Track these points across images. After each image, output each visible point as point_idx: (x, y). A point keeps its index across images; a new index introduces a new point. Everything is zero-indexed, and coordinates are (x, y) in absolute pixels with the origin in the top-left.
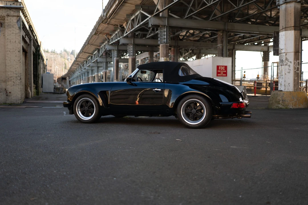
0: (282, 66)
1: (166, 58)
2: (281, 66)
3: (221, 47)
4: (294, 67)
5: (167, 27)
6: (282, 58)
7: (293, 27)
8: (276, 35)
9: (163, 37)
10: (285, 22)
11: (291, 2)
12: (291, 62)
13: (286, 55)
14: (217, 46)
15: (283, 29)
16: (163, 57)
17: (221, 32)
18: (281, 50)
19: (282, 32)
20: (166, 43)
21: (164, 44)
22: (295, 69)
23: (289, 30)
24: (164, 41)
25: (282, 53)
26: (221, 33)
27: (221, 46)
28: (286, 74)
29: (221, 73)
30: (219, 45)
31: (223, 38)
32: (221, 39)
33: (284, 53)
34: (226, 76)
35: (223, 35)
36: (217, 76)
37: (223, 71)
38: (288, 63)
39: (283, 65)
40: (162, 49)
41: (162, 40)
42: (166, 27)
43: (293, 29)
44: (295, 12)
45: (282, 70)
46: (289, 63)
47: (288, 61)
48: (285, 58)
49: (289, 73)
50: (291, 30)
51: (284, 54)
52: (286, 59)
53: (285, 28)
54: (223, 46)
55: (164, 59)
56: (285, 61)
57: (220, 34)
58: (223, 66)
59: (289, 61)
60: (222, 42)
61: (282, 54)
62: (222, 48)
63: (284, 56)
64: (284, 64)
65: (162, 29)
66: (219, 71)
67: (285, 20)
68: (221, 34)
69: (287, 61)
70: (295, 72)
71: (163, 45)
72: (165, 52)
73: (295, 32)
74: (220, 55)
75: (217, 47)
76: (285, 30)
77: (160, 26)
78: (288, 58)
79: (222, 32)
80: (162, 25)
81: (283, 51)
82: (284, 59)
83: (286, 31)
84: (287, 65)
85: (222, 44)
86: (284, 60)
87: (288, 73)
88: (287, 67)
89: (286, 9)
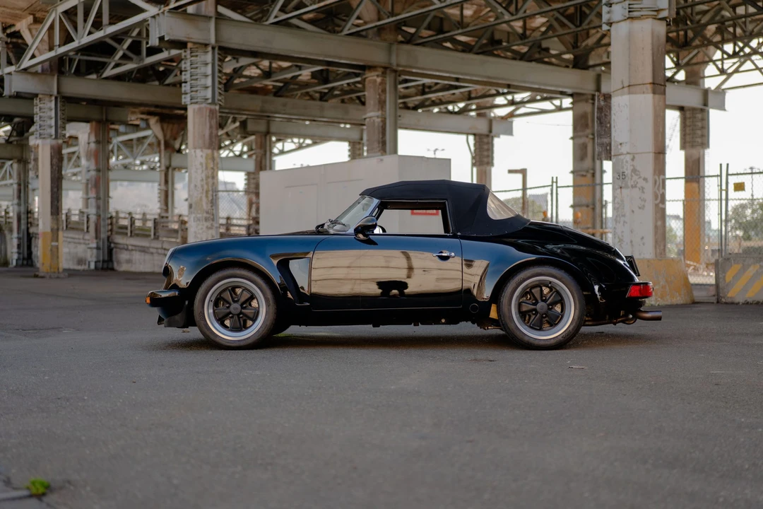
0: (623, 190)
1: (210, 152)
2: (619, 190)
3: (379, 120)
4: (656, 192)
6: (623, 167)
7: (649, 86)
8: (602, 103)
9: (199, 83)
10: (629, 69)
11: (644, 19)
12: (645, 179)
13: (633, 160)
14: (364, 117)
15: (623, 87)
16: (201, 148)
17: (377, 73)
18: (619, 147)
19: (620, 97)
21: (203, 105)
22: (656, 199)
23: (640, 93)
24: (202, 94)
25: (622, 154)
26: (378, 76)
27: (378, 117)
28: (633, 211)
30: (372, 114)
31: (384, 91)
32: (379, 95)
33: (628, 153)
35: (383, 83)
38: (638, 181)
39: (627, 187)
41: (197, 91)
42: (210, 49)
43: (650, 90)
44: (653, 44)
45: (622, 201)
46: (641, 183)
47: (637, 175)
48: (632, 167)
49: (642, 208)
50: (644, 93)
51: (628, 158)
52: (634, 171)
53: (629, 86)
54: (385, 118)
55: (204, 155)
56: (632, 176)
57: (375, 81)
59: (640, 177)
60: (382, 104)
61: (622, 157)
62: (381, 124)
63: (627, 162)
64: (629, 184)
65: (197, 56)
67: (630, 64)
68: (379, 80)
69: (635, 177)
70: (657, 205)
71: (200, 109)
73: (654, 98)
74: (376, 145)
75: (365, 119)
76: (630, 93)
77: (189, 45)
78: (638, 168)
79: (383, 73)
80: (194, 43)
81: (624, 149)
82: (627, 169)
83: (632, 96)
84: (636, 187)
85: (382, 111)
86: (628, 172)
87: (640, 208)
88: (636, 192)
89: (630, 36)
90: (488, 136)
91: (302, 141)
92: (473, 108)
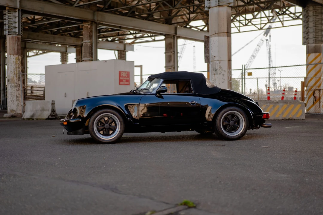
0: (216, 75)
1: (17, 56)
2: (214, 75)
3: (90, 44)
4: (228, 76)
5: (19, 10)
6: (215, 66)
7: (226, 33)
8: (206, 40)
9: (12, 25)
10: (218, 26)
11: (224, 6)
12: (225, 71)
13: (220, 63)
14: (82, 42)
15: (215, 34)
16: (13, 55)
17: (89, 24)
18: (214, 58)
19: (214, 38)
20: (17, 34)
21: (14, 35)
22: (229, 79)
23: (222, 36)
24: (14, 30)
25: (215, 61)
26: (89, 25)
27: (89, 42)
28: (220, 84)
29: (124, 81)
30: (86, 41)
31: (92, 31)
32: (89, 33)
33: (218, 60)
34: (129, 84)
35: (91, 28)
36: (120, 84)
37: (125, 78)
38: (222, 71)
39: (217, 74)
40: (11, 42)
41: (11, 29)
42: (17, 10)
43: (226, 35)
44: (227, 16)
45: (215, 79)
46: (223, 72)
47: (221, 69)
48: (219, 66)
49: (223, 82)
50: (224, 36)
51: (218, 62)
52: (220, 67)
53: (218, 33)
54: (92, 43)
55: (15, 58)
56: (219, 69)
57: (88, 27)
58: (125, 72)
59: (223, 70)
60: (90, 37)
61: (215, 62)
62: (90, 46)
63: (217, 64)
64: (218, 73)
65: (11, 13)
66: (121, 78)
67: (218, 24)
68: (89, 26)
69: (221, 70)
70: (229, 81)
71: (13, 37)
72: (16, 48)
73: (228, 38)
75: (83, 43)
76: (218, 36)
77: (7, 8)
78: (222, 67)
79: (91, 23)
80: (9, 7)
81: (216, 59)
82: (217, 67)
83: (219, 37)
84: (221, 74)
85: (91, 40)
86: (218, 68)
87: (222, 83)
88: (221, 76)
89: (218, 13)
90: (124, 51)
91: (37, 51)
92: (117, 39)
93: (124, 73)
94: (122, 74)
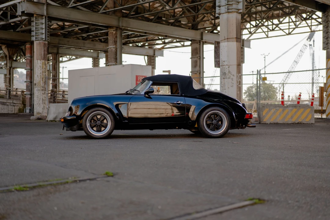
0: (225, 79)
1: (44, 61)
2: (223, 79)
3: (114, 49)
4: (237, 80)
5: (46, 17)
6: (225, 71)
8: (217, 45)
9: (39, 32)
10: (227, 32)
11: (233, 13)
12: (233, 75)
13: (229, 68)
14: (108, 48)
15: (225, 39)
16: (40, 60)
17: (114, 29)
18: (223, 62)
19: (223, 43)
20: (44, 40)
21: (41, 41)
22: (237, 83)
23: (231, 42)
24: (41, 36)
26: (114, 31)
27: (114, 48)
28: (229, 88)
30: (111, 47)
31: (116, 37)
32: (114, 38)
33: (227, 65)
35: (116, 34)
38: (231, 76)
40: (38, 48)
41: (38, 35)
42: (44, 17)
43: (235, 40)
44: (236, 22)
45: (224, 84)
46: (232, 77)
48: (228, 70)
49: (232, 86)
50: (233, 41)
51: (227, 67)
52: (229, 72)
53: (227, 39)
54: (117, 49)
55: (41, 63)
56: (228, 74)
57: (113, 32)
59: (231, 74)
60: (115, 42)
61: (224, 66)
62: (115, 51)
63: (226, 68)
64: (227, 78)
65: (38, 20)
66: (138, 82)
67: (228, 30)
68: (114, 32)
70: (238, 85)
71: (39, 43)
72: (43, 53)
73: (237, 44)
74: (113, 59)
76: (228, 41)
77: (35, 15)
78: (231, 71)
79: (116, 29)
80: (37, 15)
81: (225, 63)
82: (226, 71)
83: (228, 43)
84: (230, 78)
85: (116, 45)
86: (227, 72)
88: (230, 80)
89: (228, 20)
90: (153, 56)
91: (71, 57)
92: (147, 44)
93: (141, 77)
94: (139, 79)
